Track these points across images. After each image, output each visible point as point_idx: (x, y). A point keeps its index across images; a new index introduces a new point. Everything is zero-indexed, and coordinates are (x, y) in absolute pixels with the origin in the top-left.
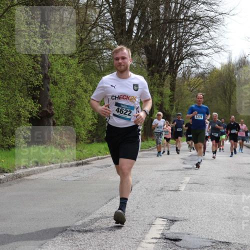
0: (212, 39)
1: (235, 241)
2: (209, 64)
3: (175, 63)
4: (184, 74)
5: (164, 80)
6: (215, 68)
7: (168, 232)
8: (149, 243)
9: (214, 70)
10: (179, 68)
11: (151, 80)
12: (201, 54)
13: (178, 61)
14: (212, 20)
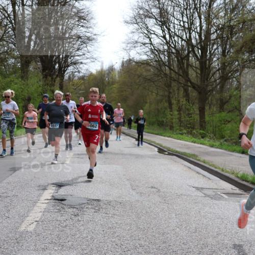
0: (89, 52)
1: (104, 199)
2: (87, 70)
3: (63, 69)
4: (69, 77)
5: (55, 81)
6: (92, 73)
7: (57, 194)
8: (43, 203)
9: (91, 74)
10: (66, 73)
11: (45, 81)
12: (82, 63)
13: (65, 67)
14: (89, 39)
